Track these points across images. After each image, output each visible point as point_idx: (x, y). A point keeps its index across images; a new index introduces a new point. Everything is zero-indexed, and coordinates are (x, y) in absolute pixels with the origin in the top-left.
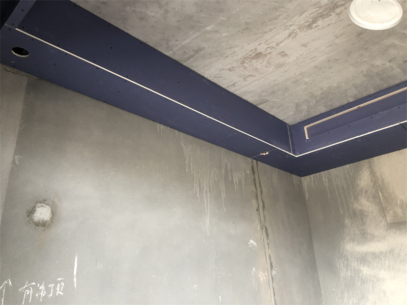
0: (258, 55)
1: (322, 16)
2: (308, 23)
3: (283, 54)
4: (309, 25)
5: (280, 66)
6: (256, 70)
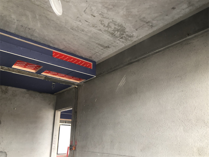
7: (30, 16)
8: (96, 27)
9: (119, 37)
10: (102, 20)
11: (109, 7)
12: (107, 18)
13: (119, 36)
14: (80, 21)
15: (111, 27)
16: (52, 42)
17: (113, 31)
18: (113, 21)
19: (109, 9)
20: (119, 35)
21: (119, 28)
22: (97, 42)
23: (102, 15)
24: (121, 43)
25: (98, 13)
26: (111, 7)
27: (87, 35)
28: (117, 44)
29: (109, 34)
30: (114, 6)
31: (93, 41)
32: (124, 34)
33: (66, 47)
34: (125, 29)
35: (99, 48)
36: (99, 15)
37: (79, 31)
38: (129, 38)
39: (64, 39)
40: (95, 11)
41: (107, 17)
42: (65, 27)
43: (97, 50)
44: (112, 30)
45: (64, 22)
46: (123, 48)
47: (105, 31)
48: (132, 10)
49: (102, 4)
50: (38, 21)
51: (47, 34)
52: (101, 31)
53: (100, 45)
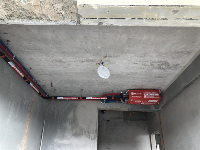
0: (61, 61)
1: (87, 61)
3: (69, 65)
4: (82, 62)
5: (65, 67)
6: (56, 65)
8: (143, 68)
9: (167, 68)
10: (144, 64)
11: (142, 56)
12: (146, 62)
14: (130, 69)
15: (155, 65)
16: (122, 85)
17: (158, 66)
18: (152, 61)
19: (143, 57)
21: (161, 63)
22: (153, 76)
23: (141, 61)
24: (173, 71)
25: (137, 61)
26: (143, 55)
27: (141, 74)
28: (170, 73)
29: (157, 69)
30: (145, 54)
31: (149, 77)
32: (169, 65)
33: (133, 85)
34: (167, 62)
35: (157, 79)
36: (139, 62)
37: (134, 74)
38: (176, 66)
39: (128, 81)
40: (135, 61)
42: (123, 75)
43: (158, 81)
44: (157, 66)
45: (121, 73)
46: (178, 74)
47: (152, 68)
48: (160, 51)
49: (136, 56)
51: (115, 82)
52: (149, 69)
53: (157, 77)
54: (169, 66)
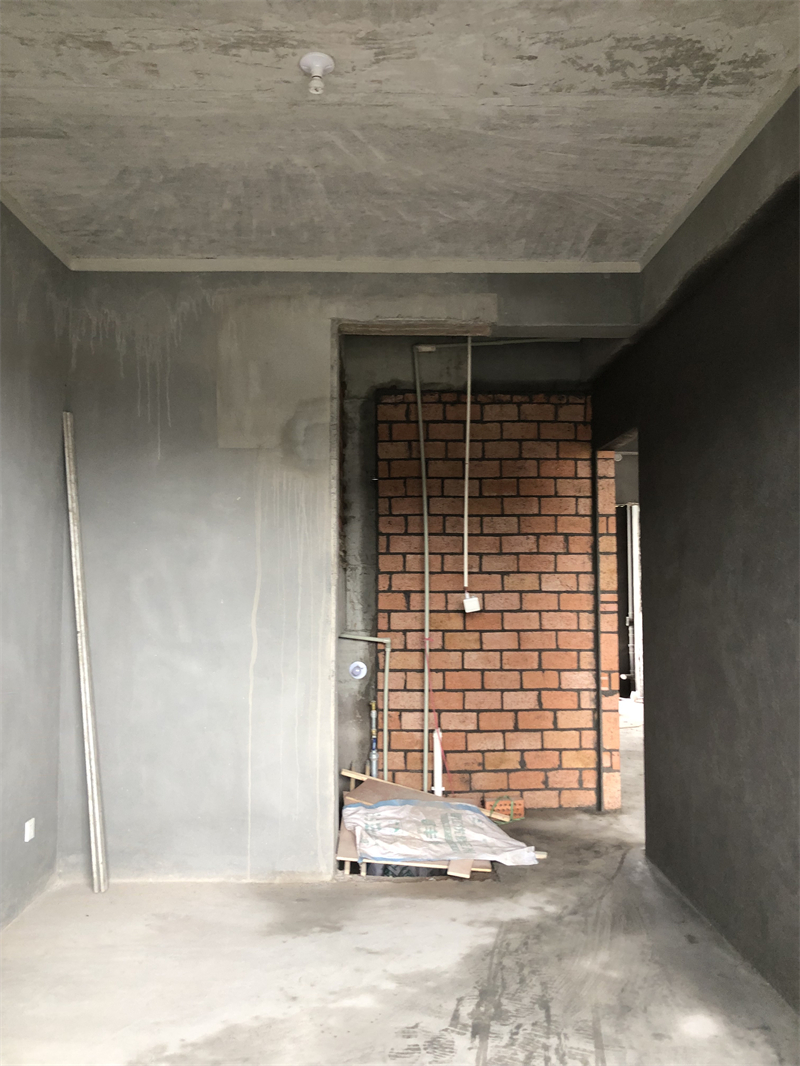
0: (102, 45)
1: (253, 44)
2: (226, 43)
3: (152, 69)
4: (224, 46)
5: (134, 85)
6: (80, 69)
7: (339, 143)
8: (571, 88)
9: (701, 83)
10: (571, 56)
13: (698, 80)
14: (496, 93)
15: (632, 65)
16: (457, 192)
17: (650, 71)
18: (619, 40)
19: (567, 12)
20: (696, 76)
21: (669, 52)
22: (620, 136)
23: (556, 41)
24: (734, 103)
25: (536, 40)
27: (558, 127)
28: (714, 112)
29: (645, 90)
31: (602, 140)
33: (516, 194)
34: (699, 46)
35: (645, 154)
36: (548, 43)
37: (521, 125)
38: (751, 69)
39: (490, 170)
40: (523, 39)
41: (585, 39)
42: (461, 131)
43: (649, 163)
44: (645, 69)
45: (448, 118)
46: (759, 118)
47: (617, 86)
49: (528, 8)
50: (370, 147)
51: (421, 173)
52: (603, 92)
53: (643, 141)
54: (712, 67)
